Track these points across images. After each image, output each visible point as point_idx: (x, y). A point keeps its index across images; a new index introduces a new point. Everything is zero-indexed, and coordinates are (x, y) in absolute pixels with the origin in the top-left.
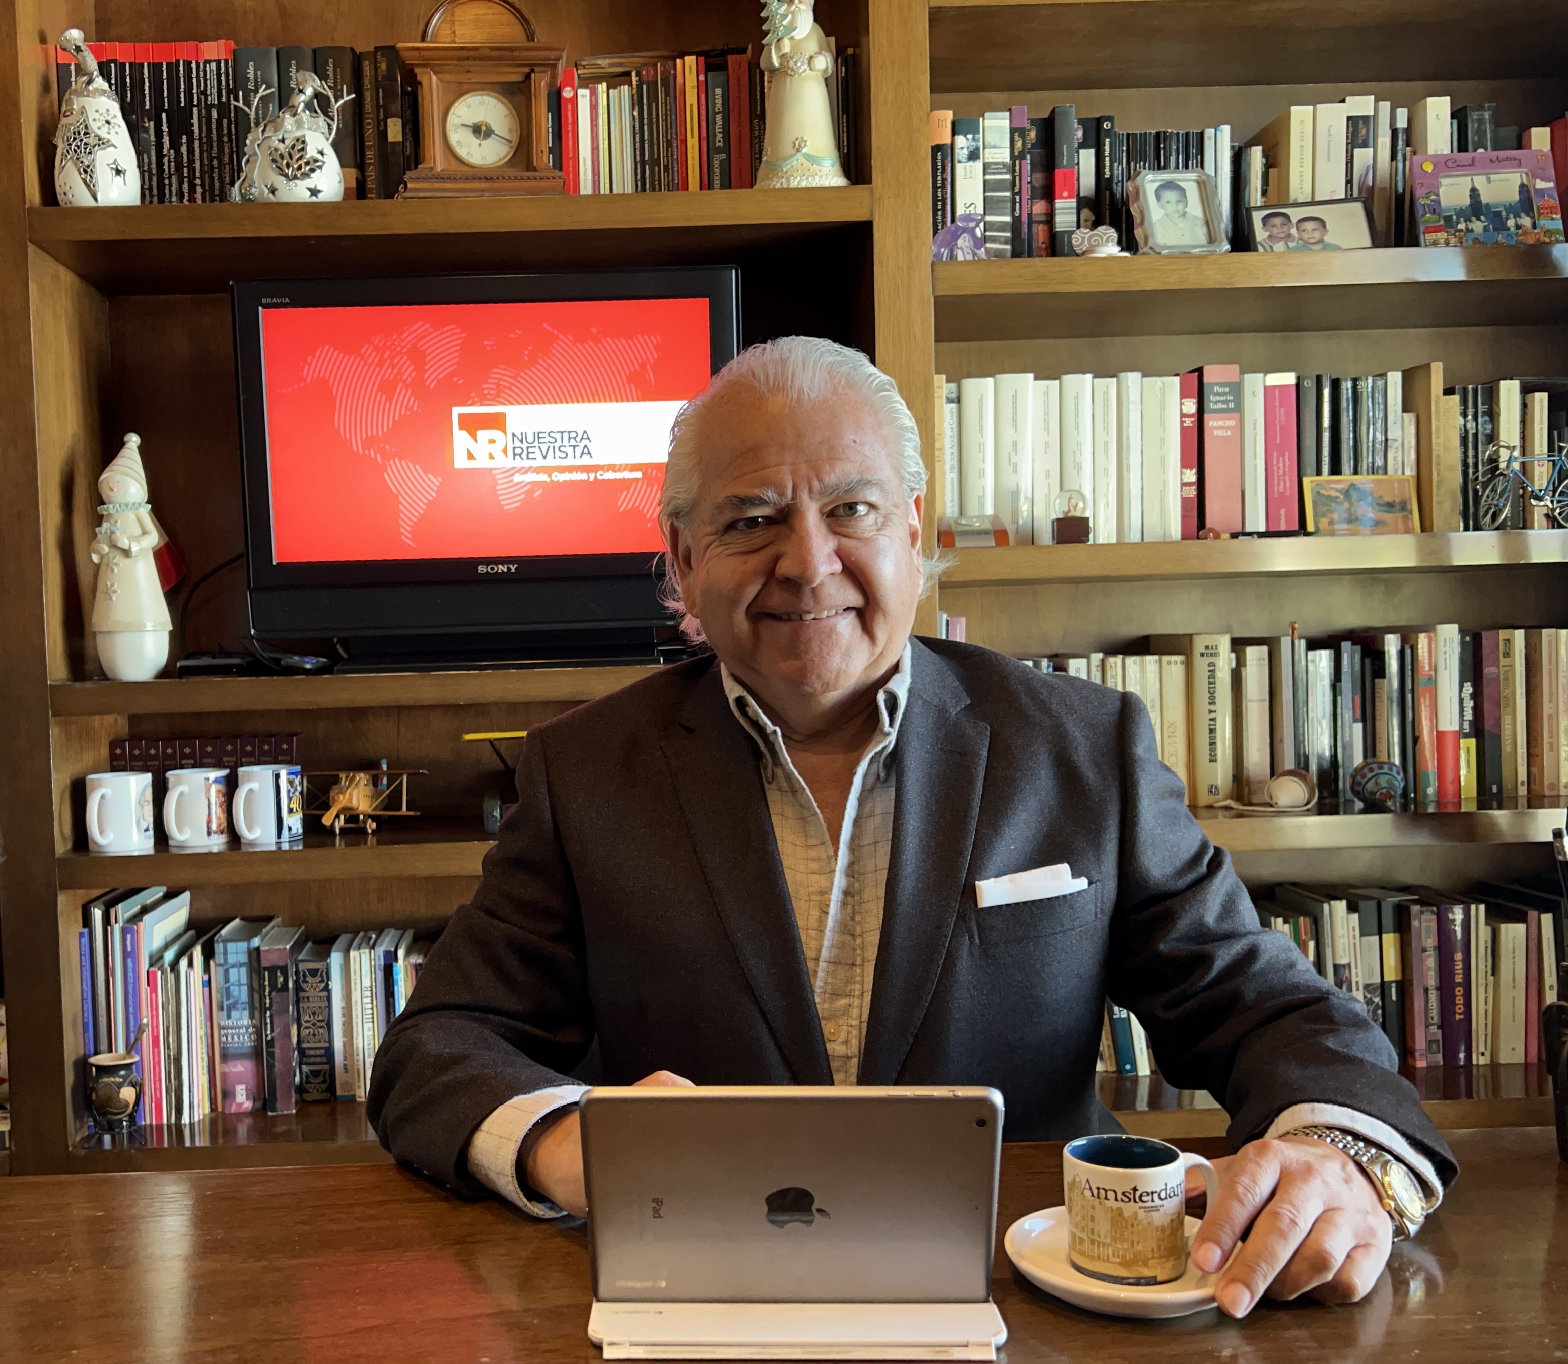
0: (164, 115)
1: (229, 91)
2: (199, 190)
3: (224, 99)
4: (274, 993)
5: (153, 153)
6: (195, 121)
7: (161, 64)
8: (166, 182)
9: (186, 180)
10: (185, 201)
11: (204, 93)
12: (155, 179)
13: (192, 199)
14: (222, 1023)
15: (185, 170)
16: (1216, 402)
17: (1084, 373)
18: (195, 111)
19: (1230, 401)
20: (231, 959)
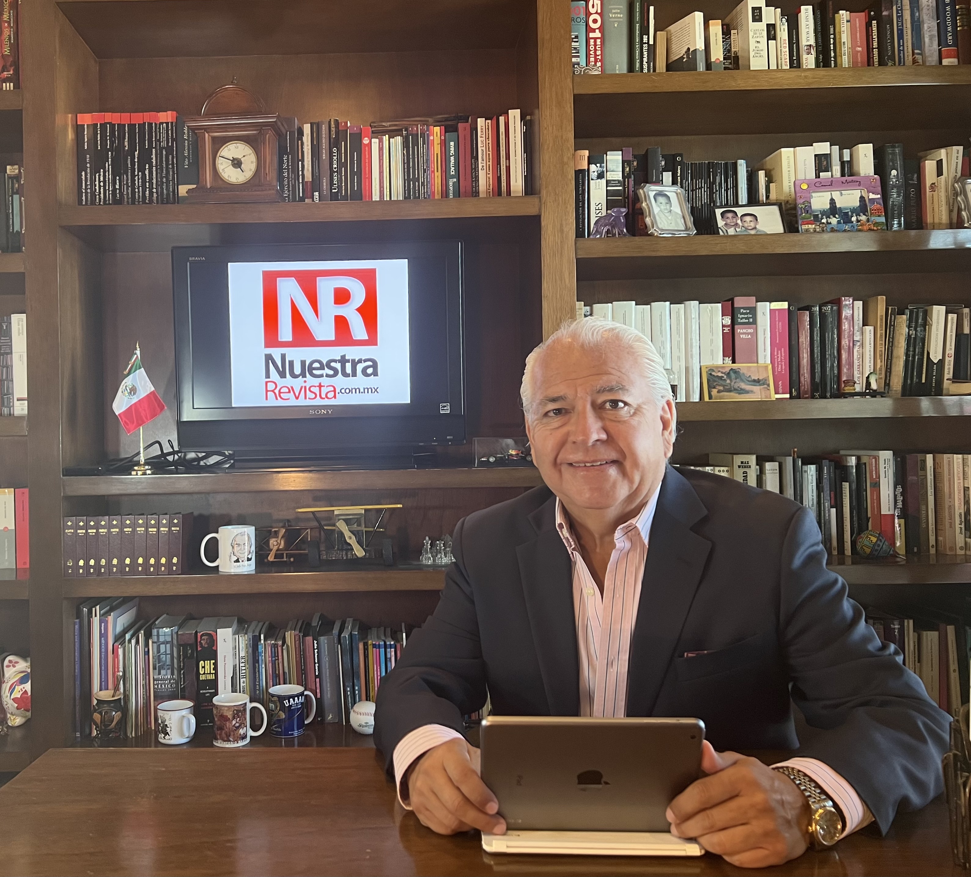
0: (136, 153)
1: (174, 140)
2: (155, 195)
3: (170, 144)
4: (185, 660)
5: (129, 174)
6: (154, 156)
7: (135, 125)
8: (137, 190)
9: (148, 189)
10: (147, 201)
11: (159, 141)
12: (130, 188)
13: (151, 200)
14: (155, 677)
15: (147, 183)
16: (743, 318)
17: (665, 301)
18: (154, 150)
19: (751, 318)
20: (162, 639)
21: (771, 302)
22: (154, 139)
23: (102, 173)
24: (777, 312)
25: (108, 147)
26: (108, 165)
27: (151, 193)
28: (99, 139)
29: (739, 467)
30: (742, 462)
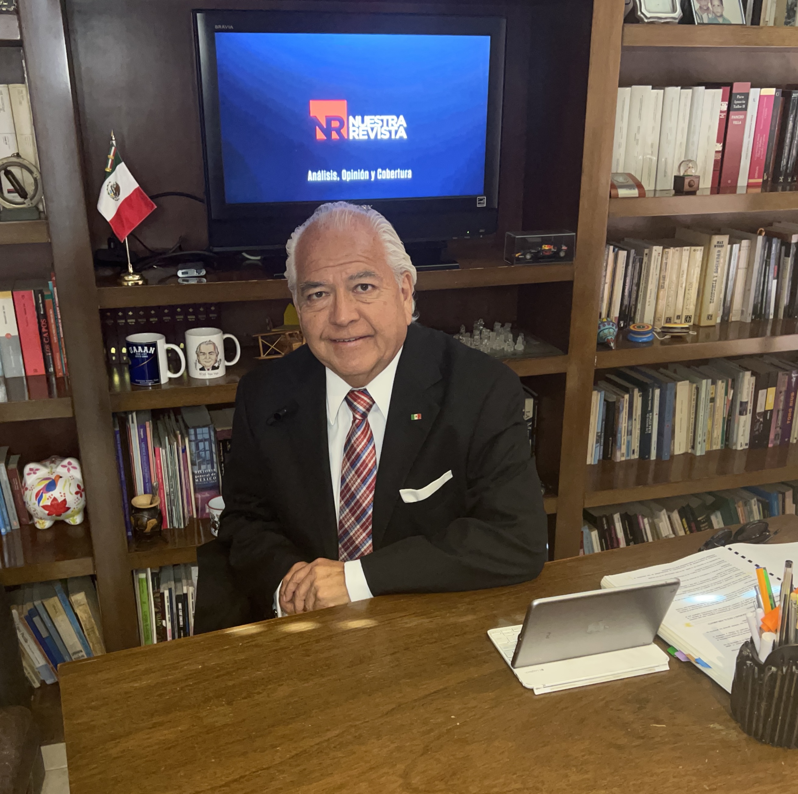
4: (225, 454)
14: (196, 472)
16: (737, 105)
17: (677, 86)
19: (743, 104)
20: (200, 437)
21: (761, 87)
24: (765, 98)
29: (715, 246)
30: (718, 242)
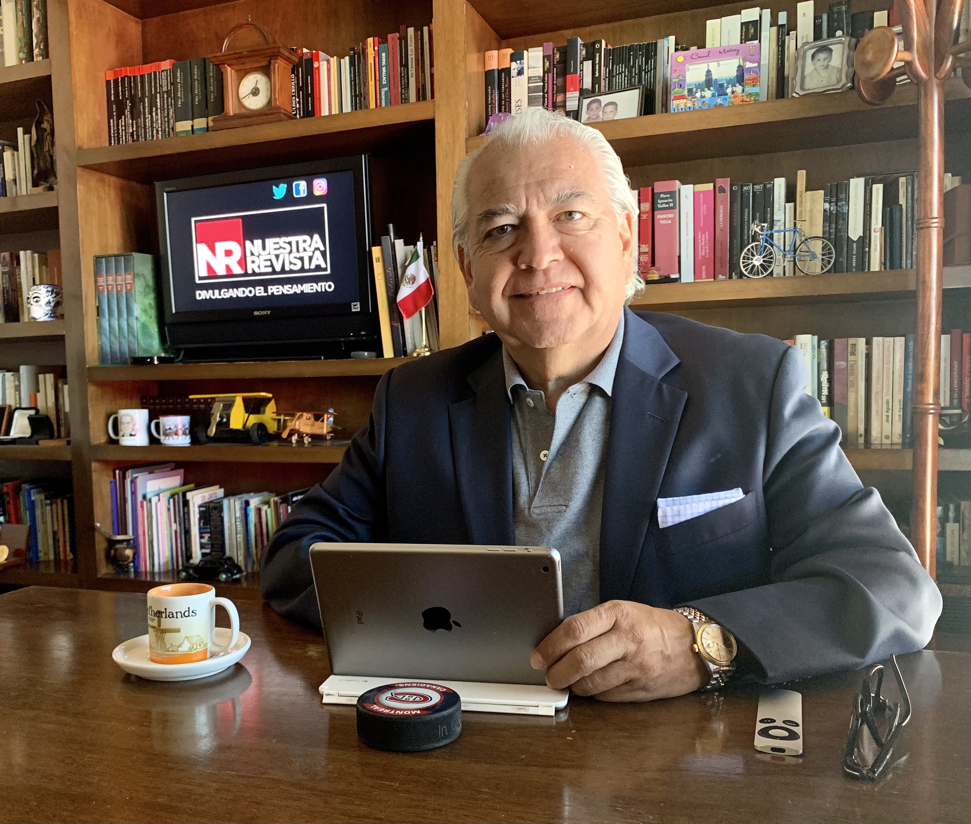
0: (146, 99)
1: (172, 84)
2: (160, 133)
3: (169, 88)
5: (142, 117)
6: (158, 100)
7: (145, 75)
8: (147, 130)
9: (155, 129)
10: (155, 139)
11: (161, 86)
12: (143, 130)
13: (157, 138)
15: (154, 124)
16: (662, 204)
18: (158, 95)
19: (671, 202)
21: (695, 183)
22: (158, 86)
23: (123, 119)
24: (702, 195)
25: (127, 97)
26: (127, 112)
27: (157, 131)
28: (120, 90)
